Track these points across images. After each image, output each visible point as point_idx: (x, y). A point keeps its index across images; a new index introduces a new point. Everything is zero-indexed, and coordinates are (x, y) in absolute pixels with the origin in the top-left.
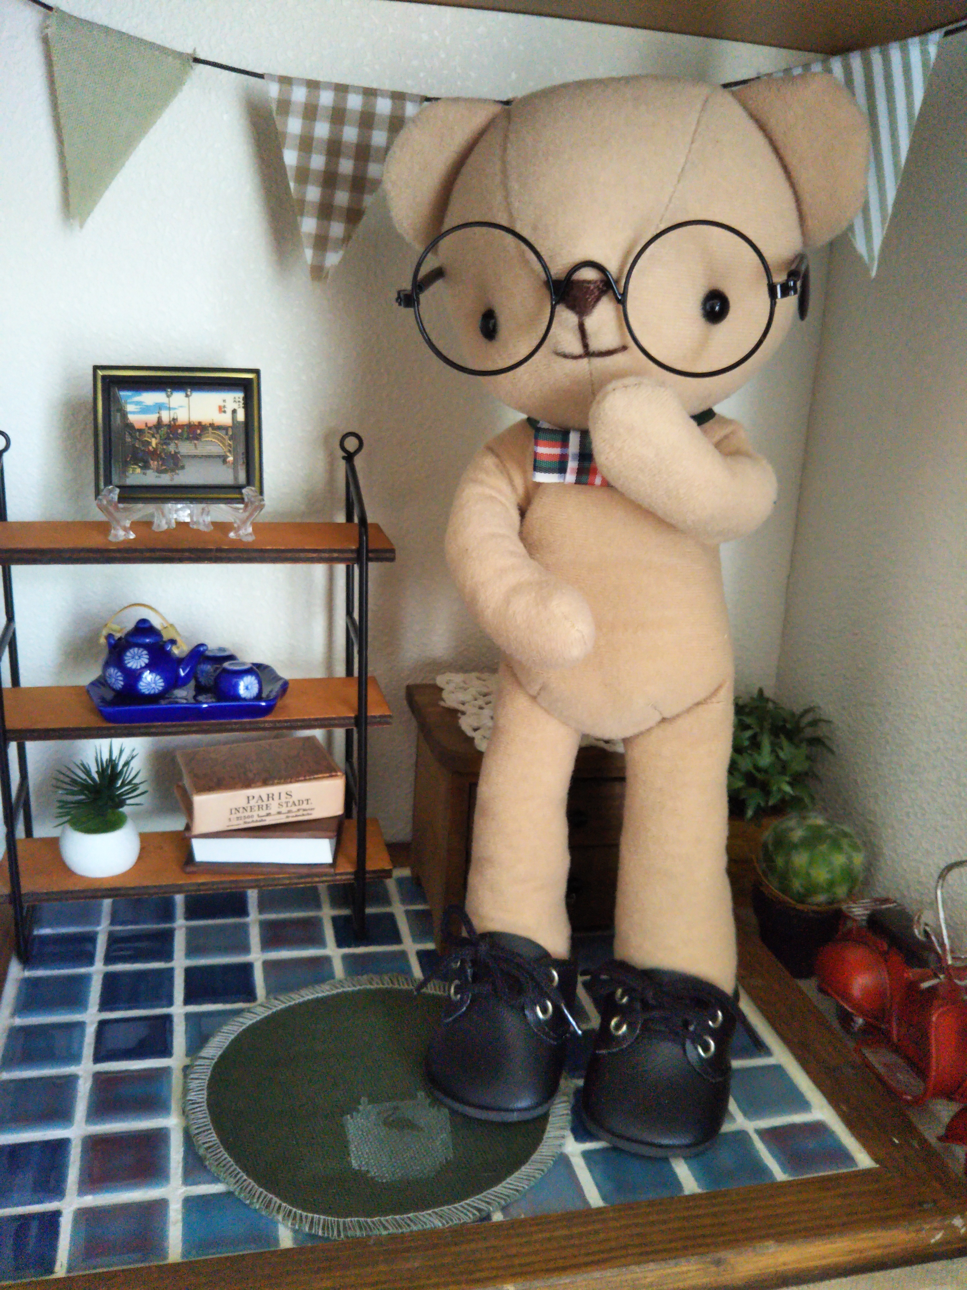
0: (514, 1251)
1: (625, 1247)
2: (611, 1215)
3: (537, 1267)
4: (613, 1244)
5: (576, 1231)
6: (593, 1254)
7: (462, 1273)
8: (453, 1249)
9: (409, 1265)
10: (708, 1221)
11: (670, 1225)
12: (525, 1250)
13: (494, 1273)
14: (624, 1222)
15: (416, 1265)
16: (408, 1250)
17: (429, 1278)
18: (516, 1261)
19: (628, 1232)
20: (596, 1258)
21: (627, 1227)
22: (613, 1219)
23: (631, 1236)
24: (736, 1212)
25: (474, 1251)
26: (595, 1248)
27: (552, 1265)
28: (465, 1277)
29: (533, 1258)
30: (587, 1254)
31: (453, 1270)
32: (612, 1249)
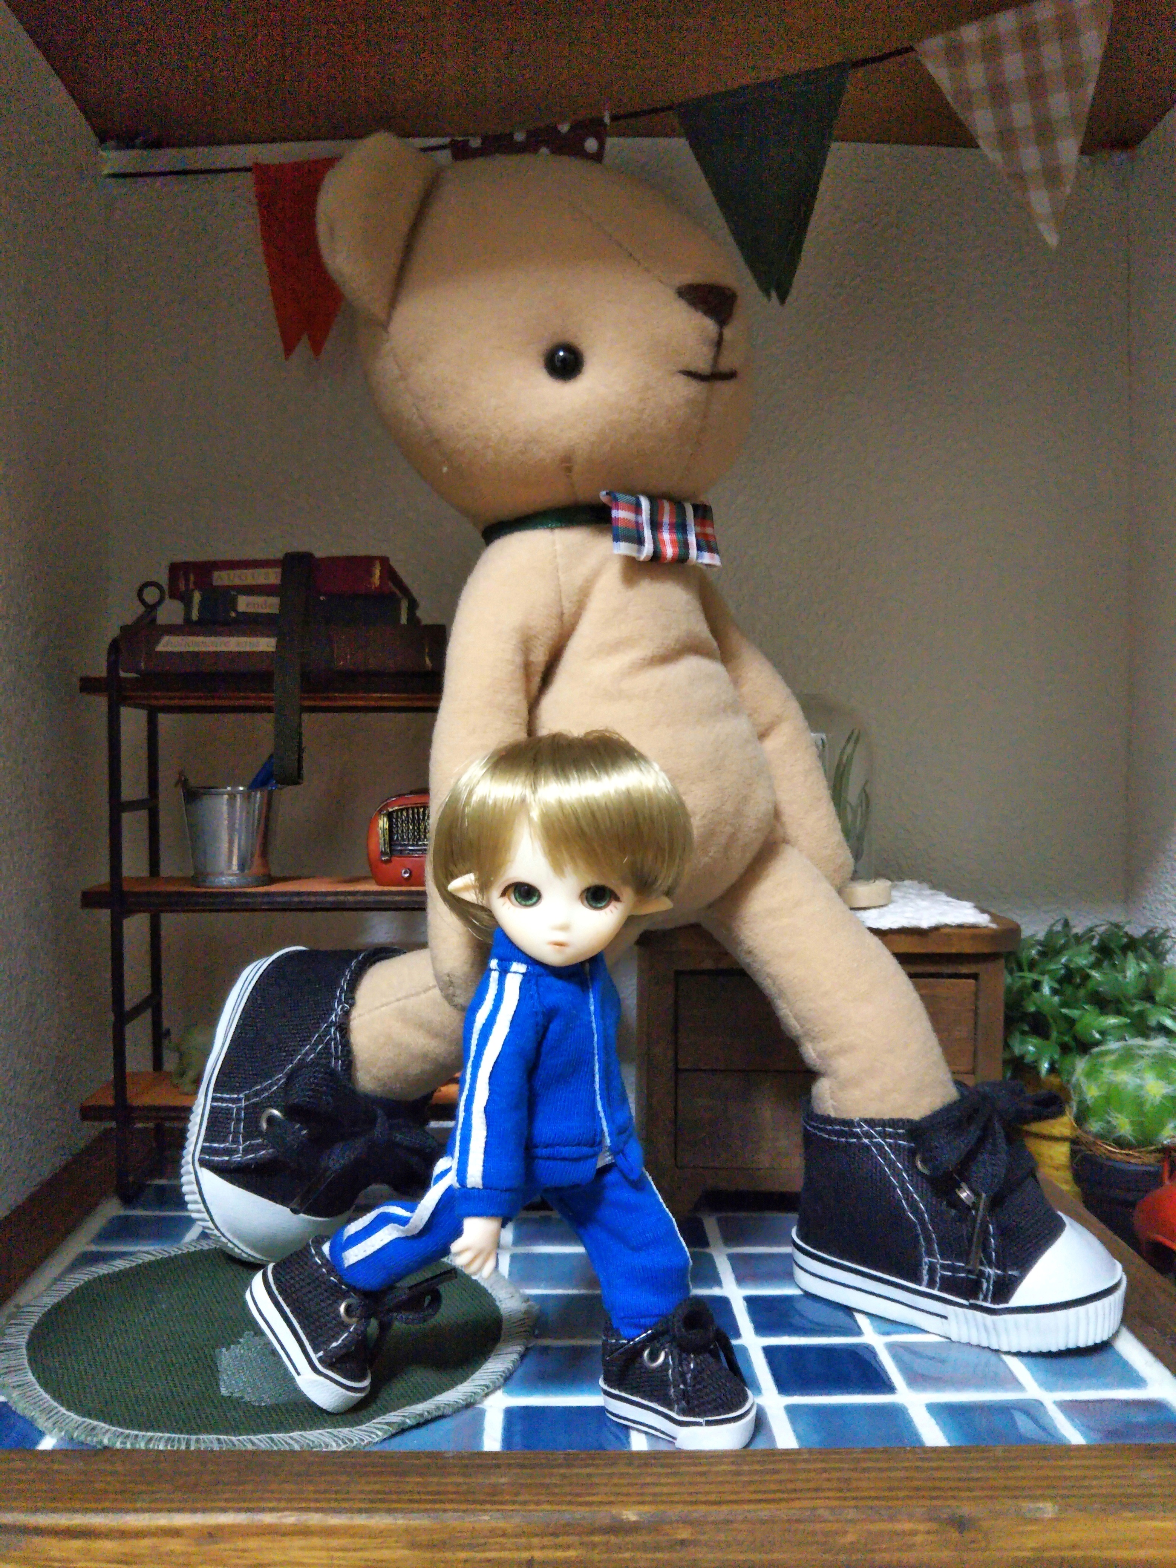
0: (648, 1480)
1: (817, 1490)
2: (806, 1456)
3: (677, 1498)
4: (799, 1485)
5: (746, 1468)
6: (765, 1492)
7: (566, 1494)
8: (562, 1471)
9: (494, 1480)
10: (950, 1474)
11: (892, 1474)
12: (664, 1480)
13: (612, 1498)
14: (823, 1465)
15: (503, 1480)
16: (498, 1466)
17: (516, 1494)
18: (651, 1490)
19: (824, 1475)
20: (770, 1496)
21: (824, 1470)
22: (807, 1461)
23: (829, 1480)
24: (998, 1469)
25: (589, 1475)
26: (773, 1487)
27: (702, 1498)
28: (569, 1498)
29: (676, 1489)
30: (755, 1492)
31: (556, 1490)
32: (795, 1490)
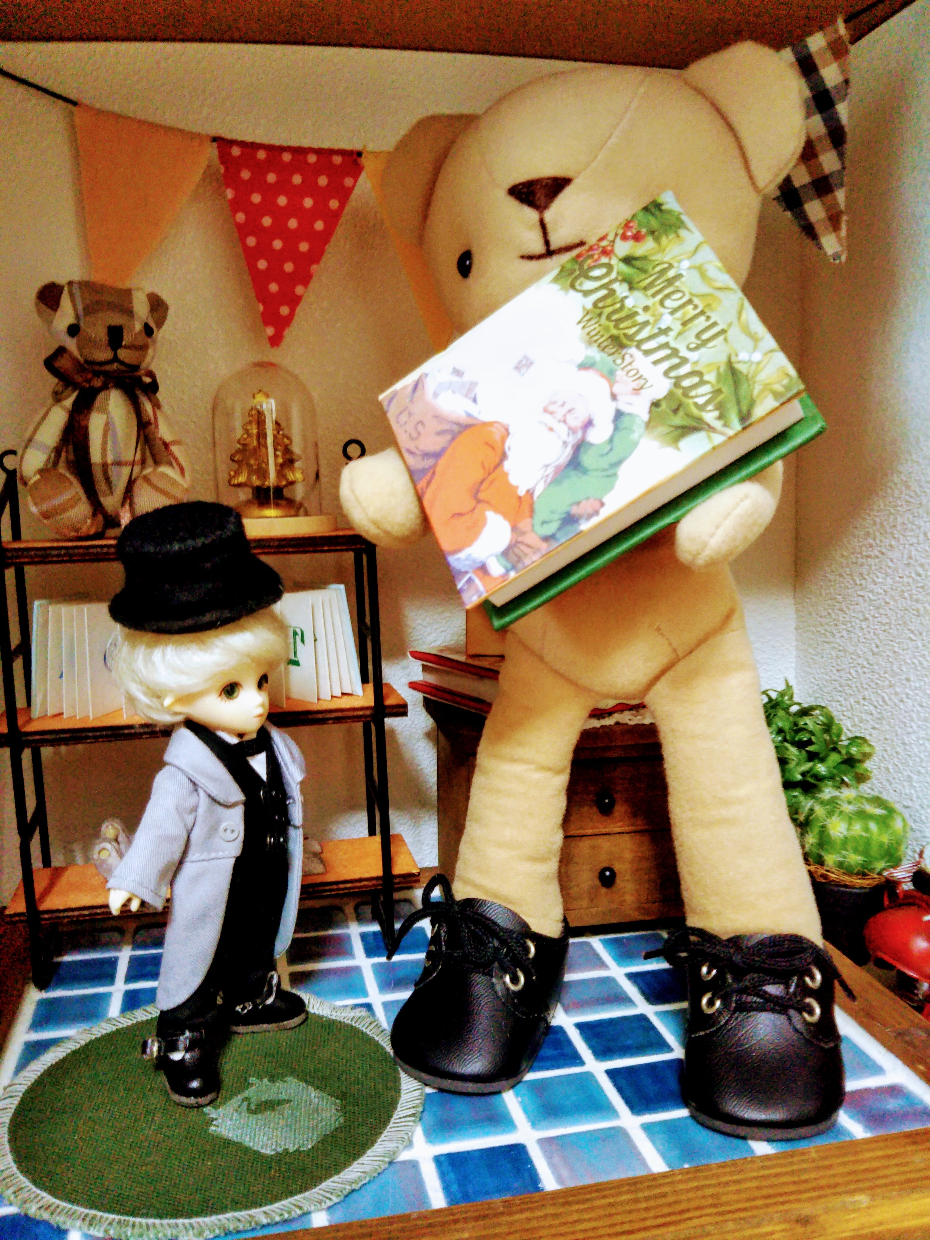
0: (575, 1217)
1: (699, 1208)
2: (677, 1178)
4: (685, 1206)
5: (640, 1195)
6: (663, 1216)
8: (507, 1219)
10: (789, 1179)
12: (586, 1216)
18: (579, 1227)
19: (700, 1193)
24: (817, 1169)
25: (529, 1219)
27: (619, 1229)
30: (656, 1217)
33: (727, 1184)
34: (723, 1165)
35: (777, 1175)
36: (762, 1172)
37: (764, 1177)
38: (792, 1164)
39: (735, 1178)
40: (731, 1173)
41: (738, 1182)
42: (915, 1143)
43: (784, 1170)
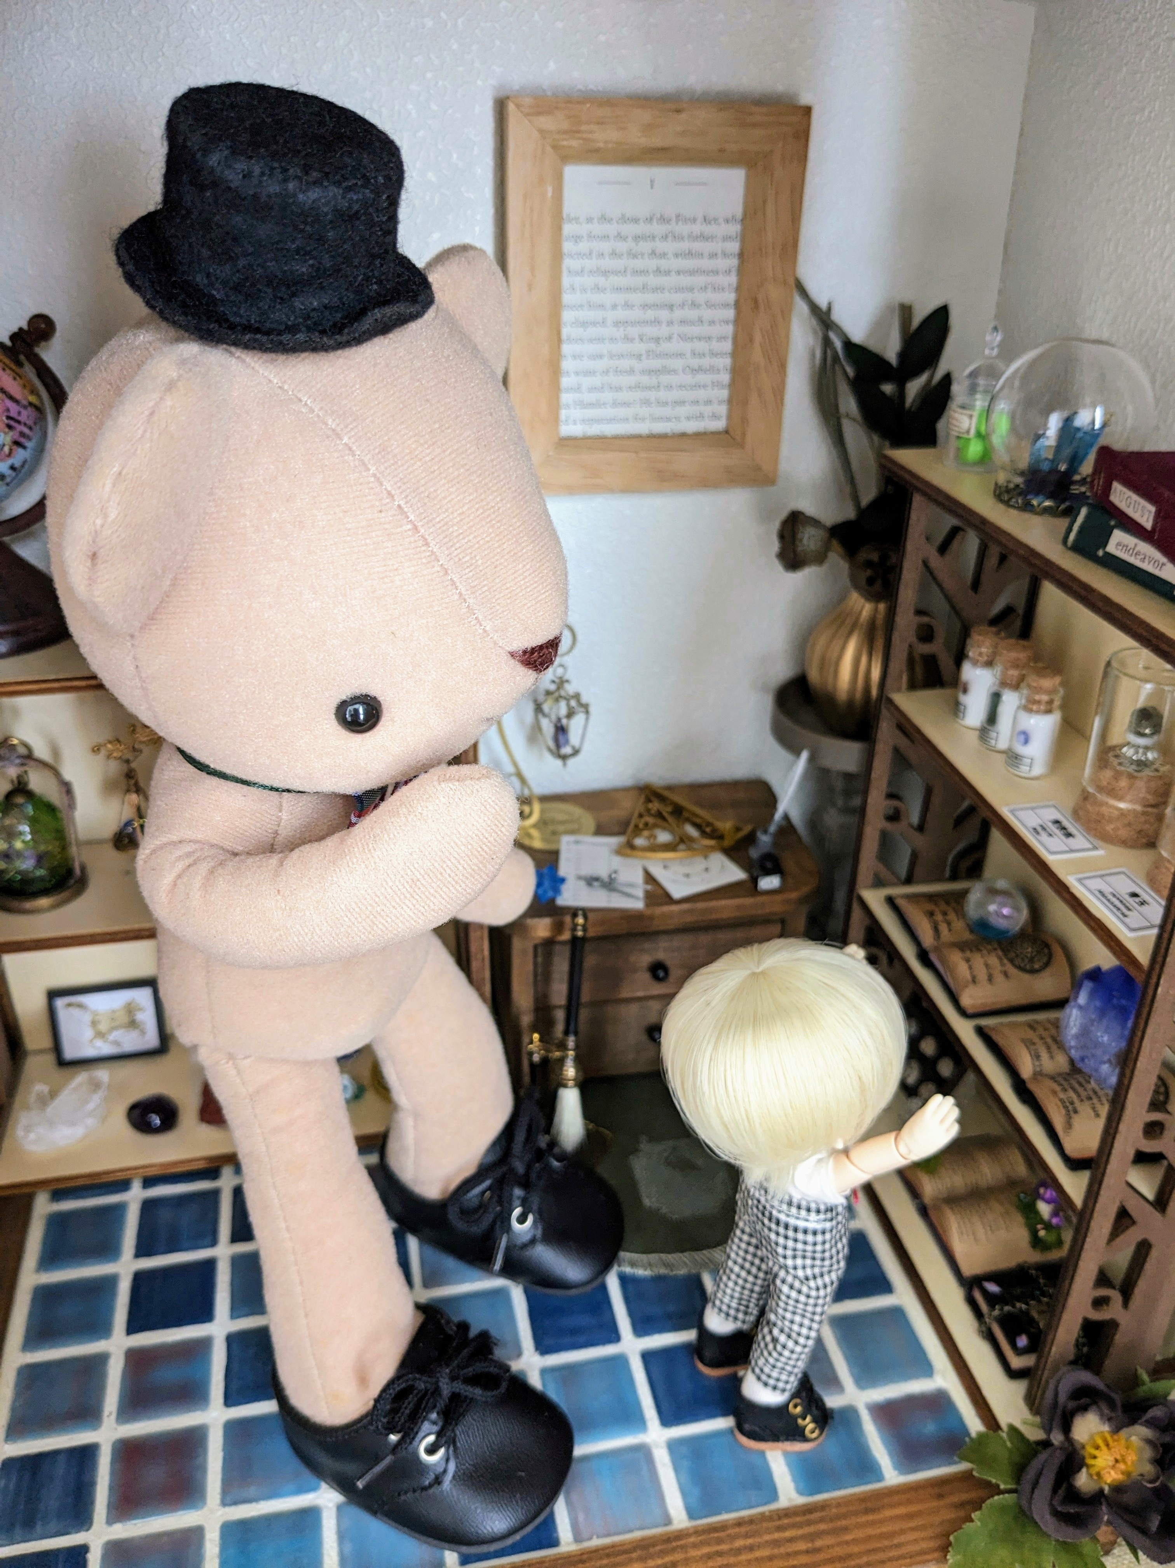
10: (802, 1546)
11: (758, 1554)
21: (709, 1557)
22: (695, 1546)
24: (834, 1532)
33: (739, 1551)
34: (739, 1523)
35: (791, 1540)
36: (776, 1536)
37: (776, 1543)
38: (809, 1523)
39: (749, 1541)
40: (747, 1536)
41: (751, 1548)
42: (940, 1496)
43: (800, 1532)
